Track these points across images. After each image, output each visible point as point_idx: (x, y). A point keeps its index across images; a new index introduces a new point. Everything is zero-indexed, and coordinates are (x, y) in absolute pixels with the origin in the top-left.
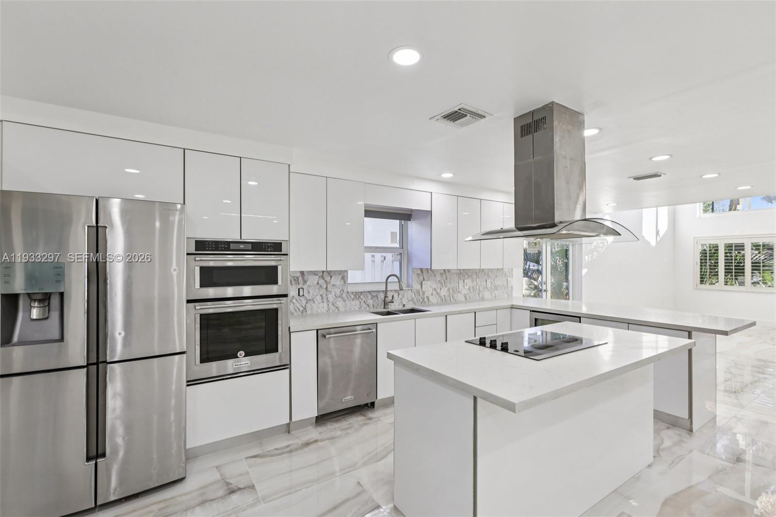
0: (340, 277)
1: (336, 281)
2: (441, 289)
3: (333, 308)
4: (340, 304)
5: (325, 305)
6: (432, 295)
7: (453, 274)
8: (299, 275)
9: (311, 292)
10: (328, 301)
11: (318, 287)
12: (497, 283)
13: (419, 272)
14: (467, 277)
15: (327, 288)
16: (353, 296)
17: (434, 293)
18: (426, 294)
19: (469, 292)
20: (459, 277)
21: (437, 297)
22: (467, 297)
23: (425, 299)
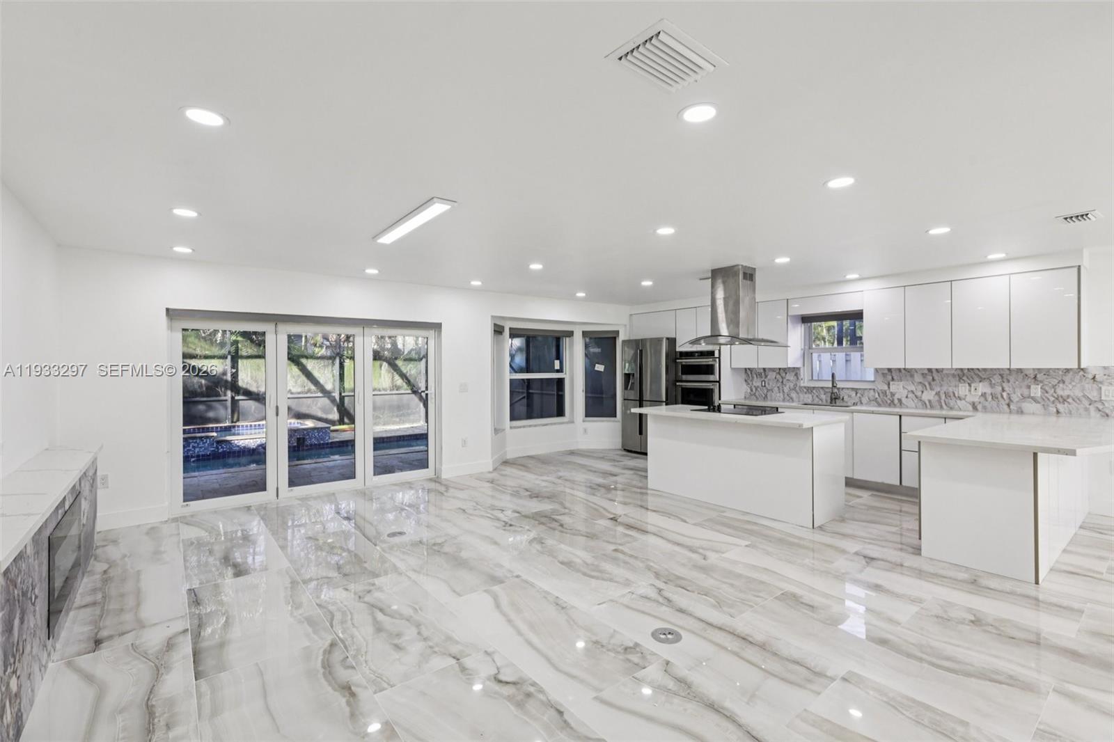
0: (793, 374)
1: (790, 376)
2: (923, 392)
3: (788, 398)
4: (794, 395)
5: (781, 394)
6: (907, 397)
7: (947, 375)
8: (762, 371)
9: (771, 384)
10: (783, 392)
11: (776, 380)
12: (1060, 392)
13: (886, 371)
14: (977, 380)
15: (782, 382)
16: (805, 390)
17: (910, 395)
18: (897, 396)
19: (982, 399)
20: (960, 378)
21: (916, 401)
22: (979, 407)
23: (896, 401)
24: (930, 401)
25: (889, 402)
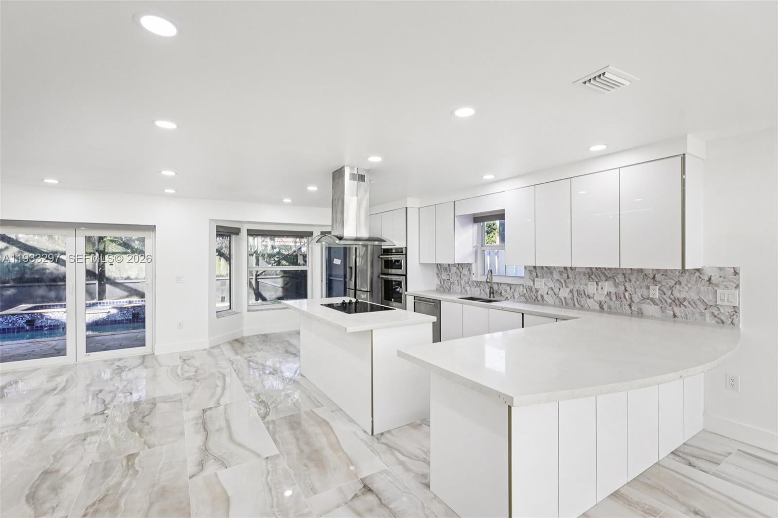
0: (467, 269)
1: (465, 271)
2: (560, 289)
3: (464, 291)
4: (468, 288)
5: (460, 287)
6: (547, 293)
7: (579, 273)
8: (447, 266)
9: (453, 278)
11: (456, 275)
12: (677, 294)
13: (532, 269)
14: (603, 278)
15: (460, 276)
16: (475, 284)
17: (550, 292)
18: (540, 293)
19: (608, 299)
20: (590, 277)
21: (554, 297)
22: (605, 307)
23: (539, 298)
24: (565, 298)
25: (534, 297)
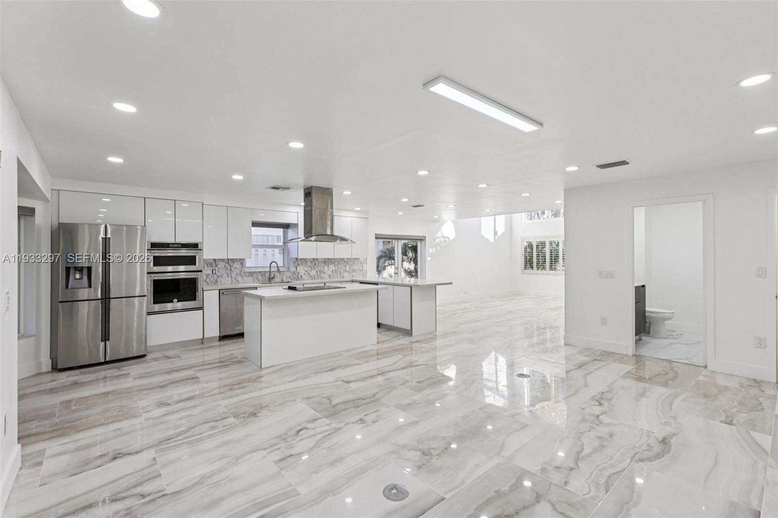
0: (240, 262)
1: (237, 265)
2: (311, 271)
3: (235, 281)
4: (239, 278)
5: (230, 279)
6: (304, 274)
7: (320, 261)
8: (213, 261)
9: (221, 271)
10: (231, 277)
11: (225, 268)
12: (354, 268)
13: (295, 260)
14: (330, 263)
15: (231, 269)
16: (248, 274)
17: (306, 273)
18: (300, 274)
19: (332, 273)
20: (325, 263)
21: (308, 276)
22: (331, 277)
23: (300, 277)
24: (314, 275)
25: (296, 277)
